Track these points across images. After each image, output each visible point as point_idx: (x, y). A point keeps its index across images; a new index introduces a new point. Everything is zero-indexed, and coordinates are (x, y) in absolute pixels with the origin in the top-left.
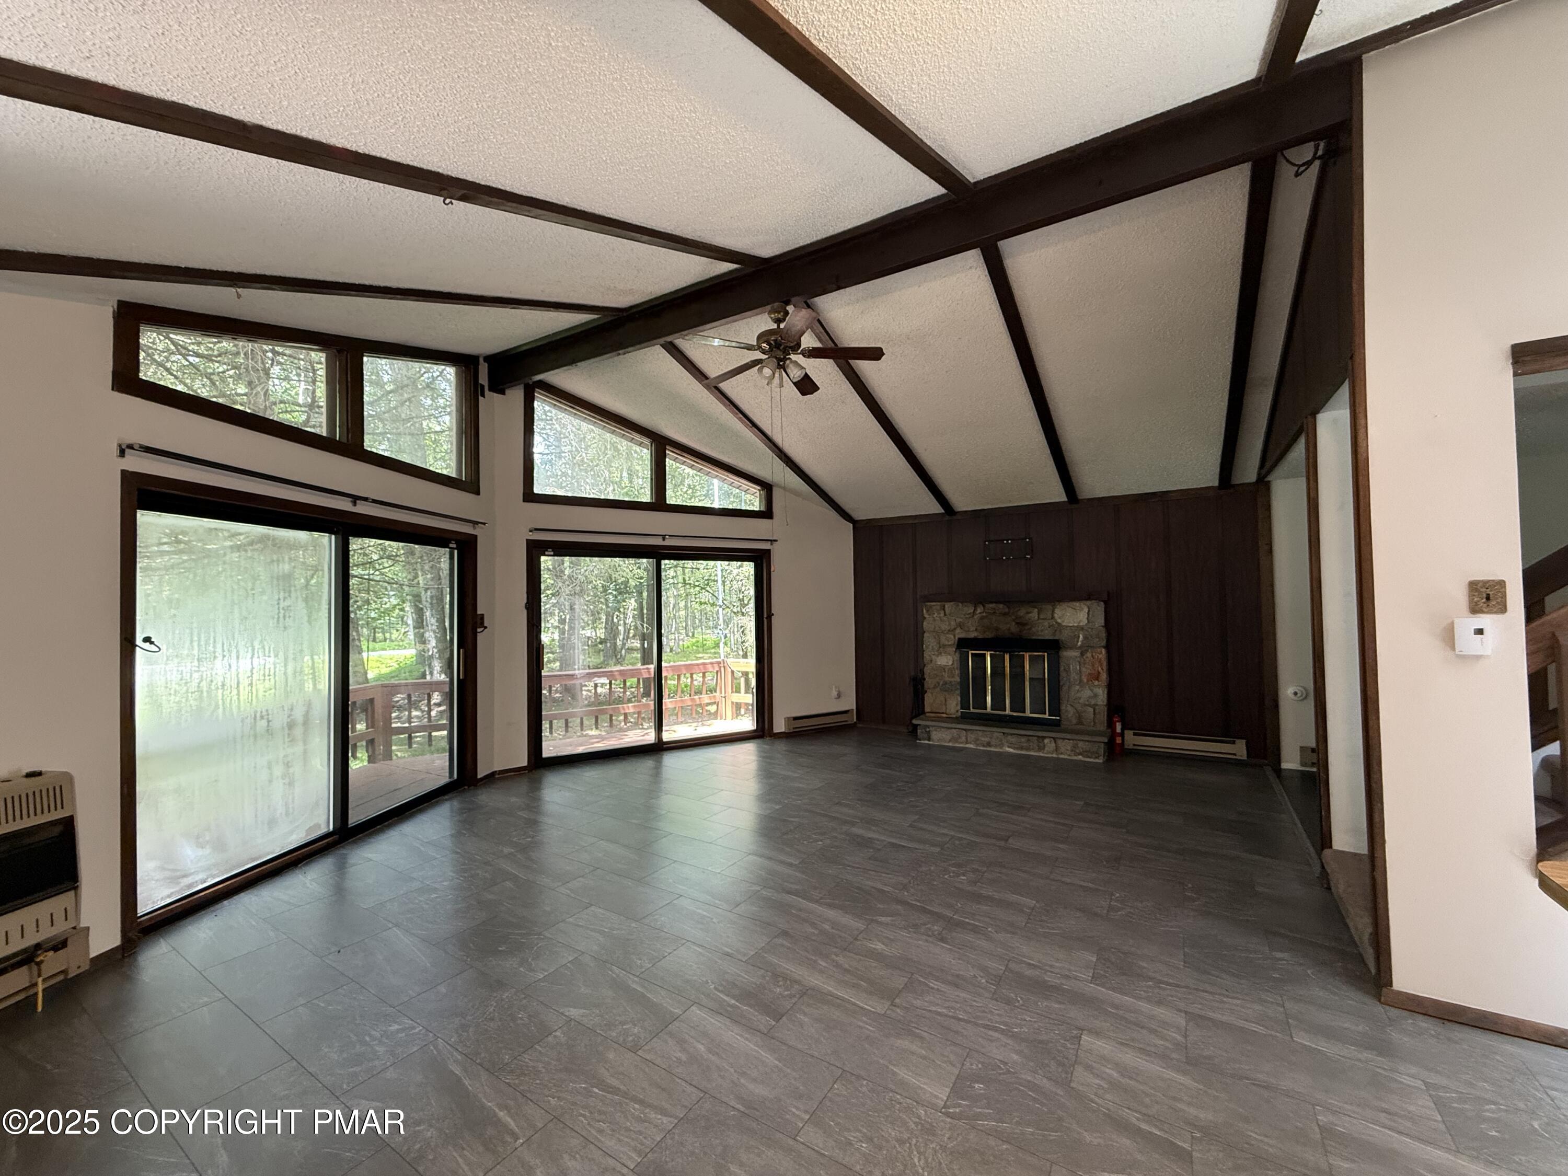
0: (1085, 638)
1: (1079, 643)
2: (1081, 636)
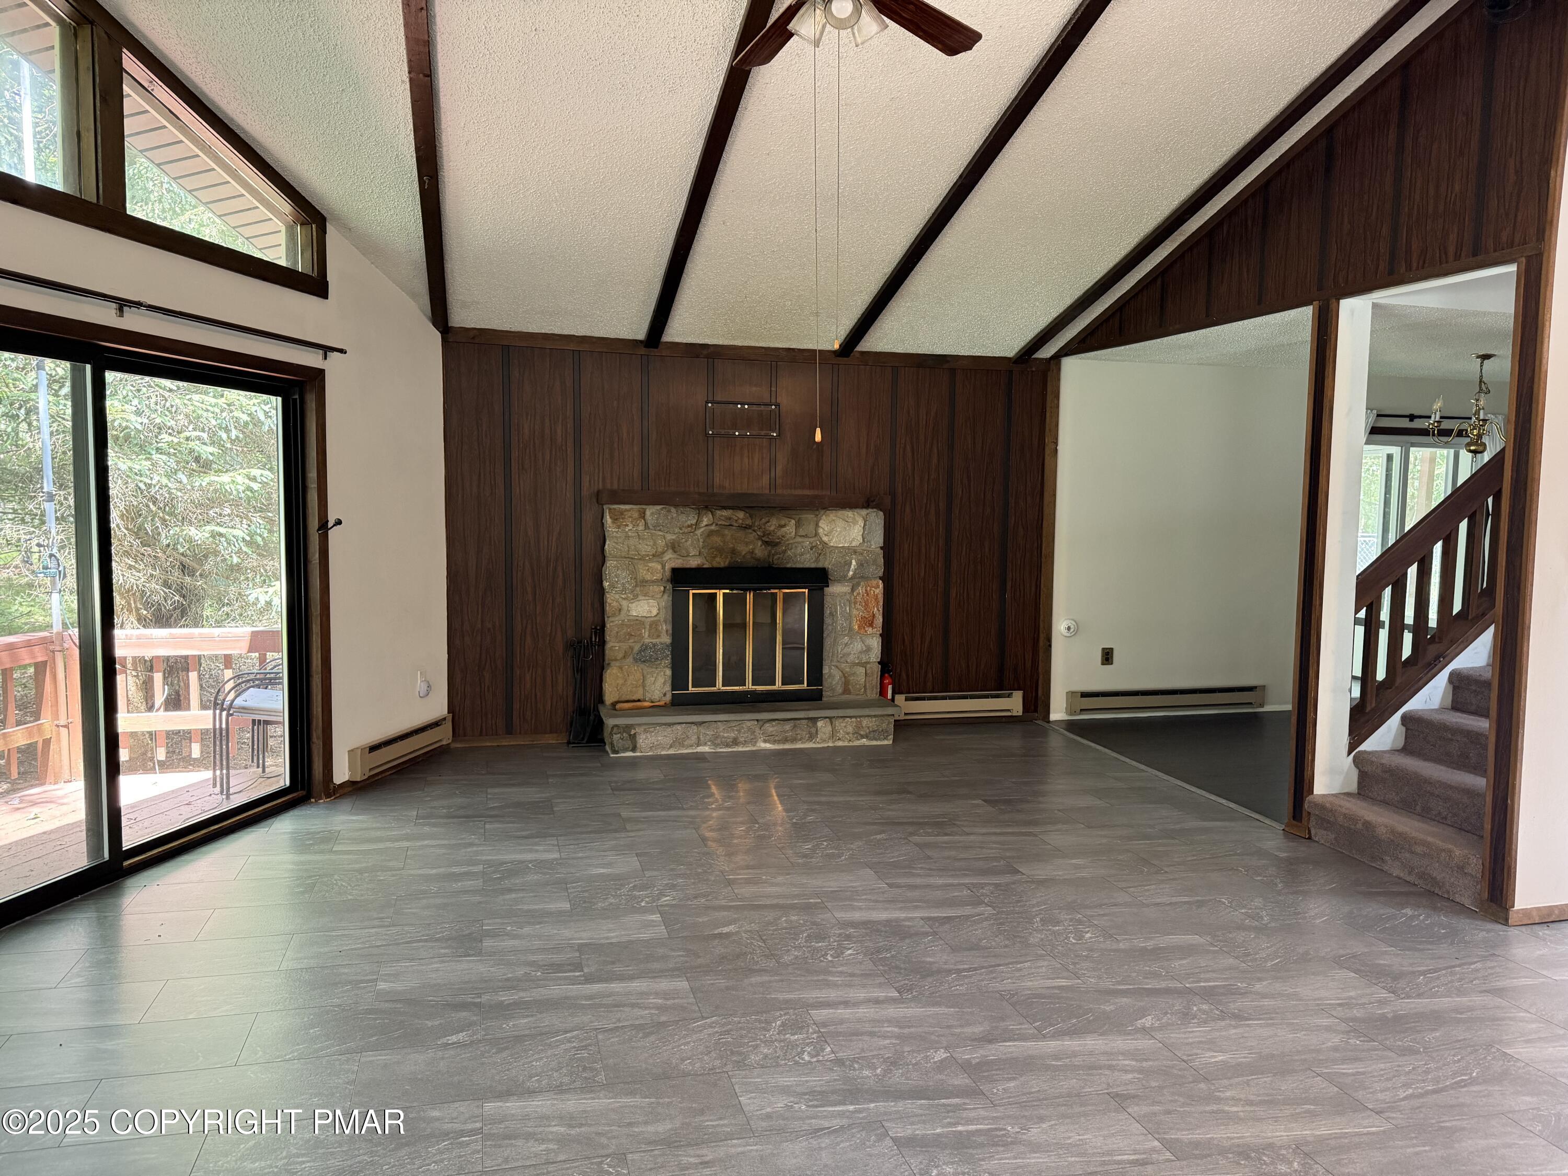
0: (860, 565)
1: (851, 573)
2: (854, 562)
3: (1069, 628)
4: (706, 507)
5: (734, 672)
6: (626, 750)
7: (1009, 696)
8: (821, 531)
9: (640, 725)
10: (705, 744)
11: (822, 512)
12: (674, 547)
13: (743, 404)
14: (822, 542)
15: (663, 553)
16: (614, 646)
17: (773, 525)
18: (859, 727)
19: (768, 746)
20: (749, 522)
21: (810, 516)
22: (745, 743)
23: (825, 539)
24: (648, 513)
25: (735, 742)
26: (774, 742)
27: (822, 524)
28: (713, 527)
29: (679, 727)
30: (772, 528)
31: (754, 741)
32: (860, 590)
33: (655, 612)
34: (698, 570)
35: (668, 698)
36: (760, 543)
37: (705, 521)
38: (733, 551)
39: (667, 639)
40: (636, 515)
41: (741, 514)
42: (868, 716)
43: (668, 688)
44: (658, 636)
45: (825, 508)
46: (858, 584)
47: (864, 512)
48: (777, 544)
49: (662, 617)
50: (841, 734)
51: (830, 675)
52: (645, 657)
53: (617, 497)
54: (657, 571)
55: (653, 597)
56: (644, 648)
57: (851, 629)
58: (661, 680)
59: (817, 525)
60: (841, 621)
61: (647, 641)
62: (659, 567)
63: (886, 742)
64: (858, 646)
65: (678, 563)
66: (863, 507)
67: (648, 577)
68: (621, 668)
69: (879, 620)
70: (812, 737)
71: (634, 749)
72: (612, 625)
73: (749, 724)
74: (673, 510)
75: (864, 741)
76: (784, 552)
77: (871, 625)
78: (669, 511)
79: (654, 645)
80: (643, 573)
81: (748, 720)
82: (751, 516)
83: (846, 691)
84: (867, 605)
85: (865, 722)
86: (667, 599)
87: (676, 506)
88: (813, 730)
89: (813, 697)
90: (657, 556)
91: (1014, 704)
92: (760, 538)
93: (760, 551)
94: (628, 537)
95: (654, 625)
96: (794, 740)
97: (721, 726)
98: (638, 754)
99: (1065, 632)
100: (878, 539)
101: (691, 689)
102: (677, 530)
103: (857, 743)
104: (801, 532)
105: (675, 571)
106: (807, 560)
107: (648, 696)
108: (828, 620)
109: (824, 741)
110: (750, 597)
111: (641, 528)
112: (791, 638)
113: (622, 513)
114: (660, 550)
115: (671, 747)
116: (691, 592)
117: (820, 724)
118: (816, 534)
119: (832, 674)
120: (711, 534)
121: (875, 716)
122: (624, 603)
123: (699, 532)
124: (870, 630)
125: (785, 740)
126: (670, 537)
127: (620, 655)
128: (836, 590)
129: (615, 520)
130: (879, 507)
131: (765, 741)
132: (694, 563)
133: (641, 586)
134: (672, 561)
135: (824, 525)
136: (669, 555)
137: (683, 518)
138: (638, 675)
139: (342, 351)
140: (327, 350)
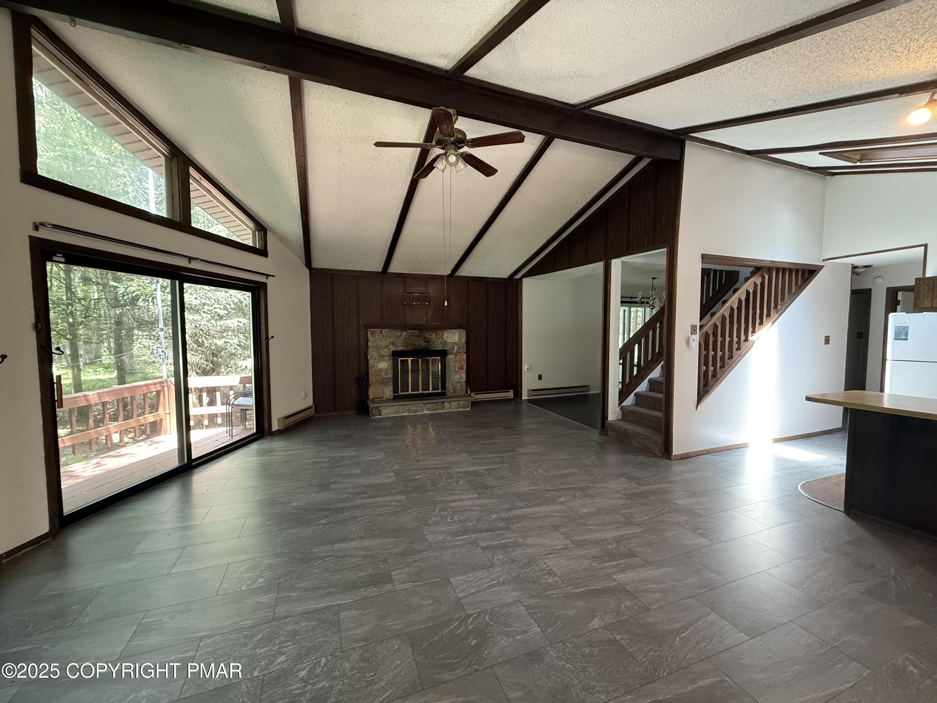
0: (458, 348)
1: (455, 351)
2: (456, 348)
3: (528, 368)
4: (404, 329)
5: (415, 387)
6: (378, 415)
7: (509, 392)
8: (444, 337)
9: (382, 406)
10: (405, 412)
11: (444, 330)
12: (393, 343)
13: (416, 293)
14: (445, 341)
15: (389, 345)
16: (372, 379)
17: (427, 335)
18: (459, 404)
19: (428, 412)
20: (419, 334)
21: (441, 332)
22: (420, 411)
23: (446, 340)
24: (383, 331)
25: (416, 411)
26: (430, 411)
27: (444, 334)
28: (407, 336)
29: (396, 407)
30: (427, 336)
31: (423, 411)
32: (458, 357)
33: (386, 366)
34: (402, 351)
35: (392, 396)
36: (423, 341)
37: (404, 334)
38: (414, 345)
39: (391, 376)
40: (379, 332)
41: (416, 332)
42: (462, 400)
43: (392, 393)
44: (388, 375)
45: (446, 329)
46: (457, 355)
47: (459, 330)
48: (429, 342)
49: (389, 368)
50: (453, 407)
51: (449, 387)
52: (383, 382)
53: (373, 326)
54: (387, 352)
55: (386, 361)
56: (383, 379)
57: (455, 370)
58: (389, 391)
59: (443, 335)
60: (452, 368)
61: (384, 376)
62: (388, 350)
63: (468, 409)
64: (458, 376)
65: (394, 349)
66: (458, 328)
67: (384, 354)
68: (375, 386)
69: (465, 367)
70: (443, 408)
71: (380, 415)
72: (371, 371)
73: (421, 405)
74: (392, 330)
75: (461, 409)
76: (432, 344)
77: (462, 369)
78: (391, 331)
79: (386, 378)
80: (382, 353)
81: (420, 403)
82: (420, 332)
83: (454, 392)
84: (461, 362)
85: (461, 402)
86: (390, 362)
87: (394, 329)
88: (443, 406)
89: (443, 395)
90: (387, 347)
91: (510, 394)
92: (423, 340)
93: (423, 344)
94: (376, 340)
95: (386, 372)
96: (437, 410)
97: (411, 406)
98: (382, 417)
99: (526, 370)
100: (464, 340)
101: (400, 393)
102: (394, 337)
103: (458, 410)
104: (438, 337)
105: (393, 352)
106: (440, 348)
107: (385, 396)
108: (447, 368)
109: (447, 409)
110: (420, 360)
111: (381, 337)
112: (435, 374)
113: (374, 332)
114: (388, 344)
115: (393, 414)
116: (400, 359)
117: (445, 404)
118: (443, 338)
119: (449, 385)
120: (406, 338)
121: (464, 400)
122: (375, 364)
123: (402, 338)
124: (462, 371)
125: (434, 410)
126: (391, 340)
127: (374, 382)
128: (450, 357)
129: (372, 334)
130: (464, 328)
131: (427, 410)
132: (400, 349)
133: (381, 358)
134: (393, 348)
135: (446, 335)
136: (391, 346)
137: (396, 333)
138: (381, 389)
139: (273, 276)
140: (267, 276)
